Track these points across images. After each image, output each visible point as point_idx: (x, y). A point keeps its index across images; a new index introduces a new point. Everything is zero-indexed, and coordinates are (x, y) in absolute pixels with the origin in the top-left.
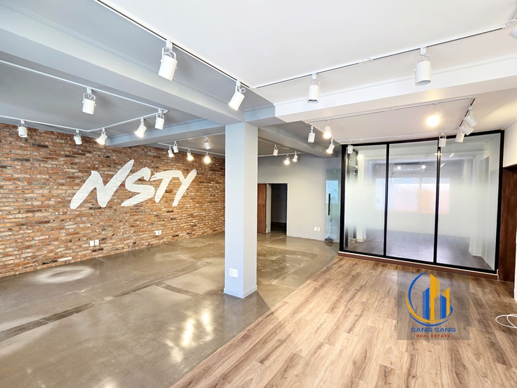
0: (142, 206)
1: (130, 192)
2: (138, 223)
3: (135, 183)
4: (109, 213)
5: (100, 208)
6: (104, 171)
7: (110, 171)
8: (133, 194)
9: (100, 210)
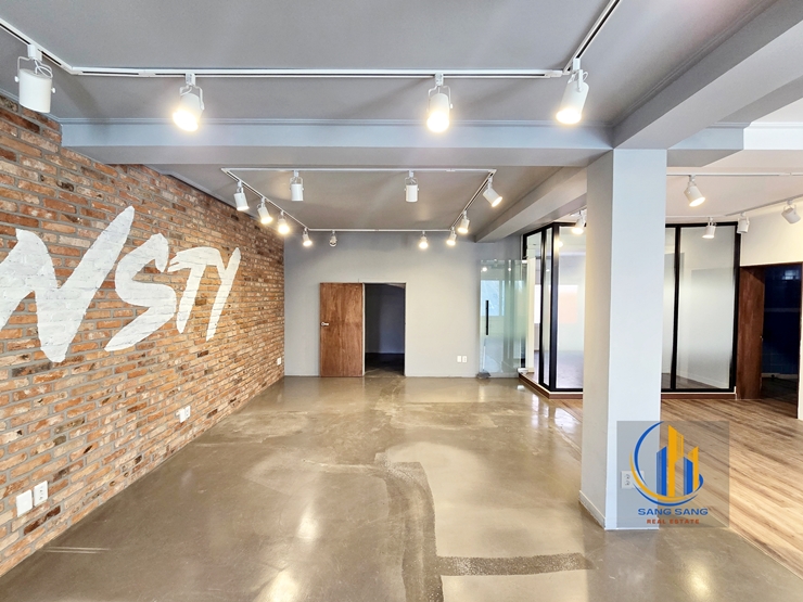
0: (152, 346)
2: (145, 395)
4: (73, 379)
5: (48, 366)
6: (58, 233)
7: (73, 234)
8: (130, 314)
9: (47, 374)
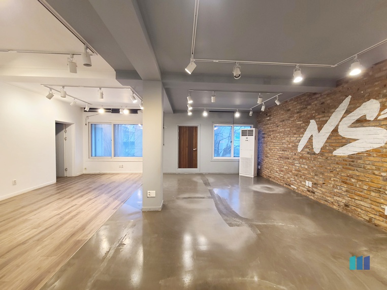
1: (344, 138)
2: (353, 180)
3: (351, 126)
4: (321, 159)
5: (314, 154)
6: (319, 118)
7: (324, 117)
8: (347, 141)
9: (314, 156)
